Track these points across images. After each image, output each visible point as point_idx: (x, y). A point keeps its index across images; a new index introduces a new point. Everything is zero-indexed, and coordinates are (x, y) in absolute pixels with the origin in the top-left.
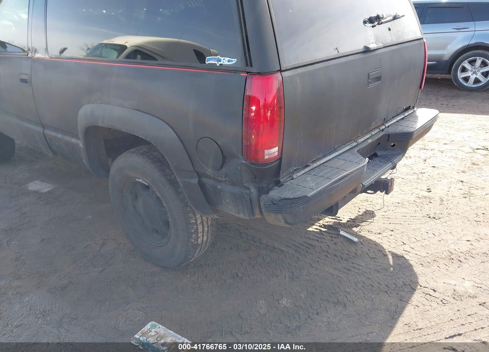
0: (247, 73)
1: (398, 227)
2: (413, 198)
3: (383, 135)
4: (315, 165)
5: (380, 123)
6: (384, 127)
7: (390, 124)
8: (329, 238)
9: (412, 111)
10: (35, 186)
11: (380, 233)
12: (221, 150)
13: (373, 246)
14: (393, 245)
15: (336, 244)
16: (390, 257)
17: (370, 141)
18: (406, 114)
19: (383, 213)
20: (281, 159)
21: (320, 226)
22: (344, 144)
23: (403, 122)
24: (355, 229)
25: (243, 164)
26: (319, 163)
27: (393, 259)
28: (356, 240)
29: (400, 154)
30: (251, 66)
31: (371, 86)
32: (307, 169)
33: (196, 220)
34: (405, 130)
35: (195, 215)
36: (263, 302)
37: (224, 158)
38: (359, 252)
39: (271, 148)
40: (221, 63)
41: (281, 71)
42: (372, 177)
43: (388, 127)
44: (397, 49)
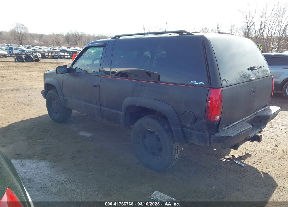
0: (209, 88)
1: (262, 161)
2: (269, 149)
3: (256, 116)
4: (231, 125)
5: (254, 111)
6: (256, 113)
7: (258, 112)
8: (230, 164)
9: (268, 107)
10: (82, 134)
11: (254, 163)
12: (195, 117)
13: (252, 168)
14: (261, 169)
15: (234, 166)
16: (261, 173)
17: (251, 118)
18: (265, 108)
19: (255, 155)
20: (220, 121)
21: (225, 159)
22: (241, 118)
23: (264, 111)
24: (242, 161)
25: (205, 122)
26: (232, 125)
27: (263, 175)
28: (243, 165)
29: (264, 125)
30: (211, 85)
31: (252, 94)
32: (228, 127)
33: (175, 147)
34: (266, 115)
35: (175, 145)
36: (204, 187)
37: (196, 119)
38: (246, 170)
39: (217, 116)
40: (198, 83)
41: (222, 87)
42: (253, 134)
43: (258, 113)
44: (262, 80)
